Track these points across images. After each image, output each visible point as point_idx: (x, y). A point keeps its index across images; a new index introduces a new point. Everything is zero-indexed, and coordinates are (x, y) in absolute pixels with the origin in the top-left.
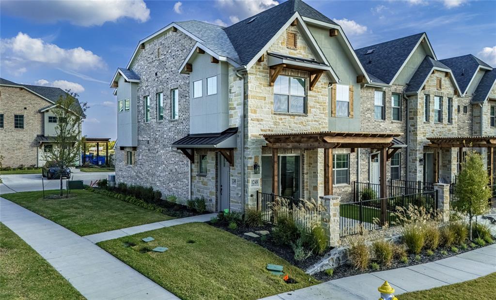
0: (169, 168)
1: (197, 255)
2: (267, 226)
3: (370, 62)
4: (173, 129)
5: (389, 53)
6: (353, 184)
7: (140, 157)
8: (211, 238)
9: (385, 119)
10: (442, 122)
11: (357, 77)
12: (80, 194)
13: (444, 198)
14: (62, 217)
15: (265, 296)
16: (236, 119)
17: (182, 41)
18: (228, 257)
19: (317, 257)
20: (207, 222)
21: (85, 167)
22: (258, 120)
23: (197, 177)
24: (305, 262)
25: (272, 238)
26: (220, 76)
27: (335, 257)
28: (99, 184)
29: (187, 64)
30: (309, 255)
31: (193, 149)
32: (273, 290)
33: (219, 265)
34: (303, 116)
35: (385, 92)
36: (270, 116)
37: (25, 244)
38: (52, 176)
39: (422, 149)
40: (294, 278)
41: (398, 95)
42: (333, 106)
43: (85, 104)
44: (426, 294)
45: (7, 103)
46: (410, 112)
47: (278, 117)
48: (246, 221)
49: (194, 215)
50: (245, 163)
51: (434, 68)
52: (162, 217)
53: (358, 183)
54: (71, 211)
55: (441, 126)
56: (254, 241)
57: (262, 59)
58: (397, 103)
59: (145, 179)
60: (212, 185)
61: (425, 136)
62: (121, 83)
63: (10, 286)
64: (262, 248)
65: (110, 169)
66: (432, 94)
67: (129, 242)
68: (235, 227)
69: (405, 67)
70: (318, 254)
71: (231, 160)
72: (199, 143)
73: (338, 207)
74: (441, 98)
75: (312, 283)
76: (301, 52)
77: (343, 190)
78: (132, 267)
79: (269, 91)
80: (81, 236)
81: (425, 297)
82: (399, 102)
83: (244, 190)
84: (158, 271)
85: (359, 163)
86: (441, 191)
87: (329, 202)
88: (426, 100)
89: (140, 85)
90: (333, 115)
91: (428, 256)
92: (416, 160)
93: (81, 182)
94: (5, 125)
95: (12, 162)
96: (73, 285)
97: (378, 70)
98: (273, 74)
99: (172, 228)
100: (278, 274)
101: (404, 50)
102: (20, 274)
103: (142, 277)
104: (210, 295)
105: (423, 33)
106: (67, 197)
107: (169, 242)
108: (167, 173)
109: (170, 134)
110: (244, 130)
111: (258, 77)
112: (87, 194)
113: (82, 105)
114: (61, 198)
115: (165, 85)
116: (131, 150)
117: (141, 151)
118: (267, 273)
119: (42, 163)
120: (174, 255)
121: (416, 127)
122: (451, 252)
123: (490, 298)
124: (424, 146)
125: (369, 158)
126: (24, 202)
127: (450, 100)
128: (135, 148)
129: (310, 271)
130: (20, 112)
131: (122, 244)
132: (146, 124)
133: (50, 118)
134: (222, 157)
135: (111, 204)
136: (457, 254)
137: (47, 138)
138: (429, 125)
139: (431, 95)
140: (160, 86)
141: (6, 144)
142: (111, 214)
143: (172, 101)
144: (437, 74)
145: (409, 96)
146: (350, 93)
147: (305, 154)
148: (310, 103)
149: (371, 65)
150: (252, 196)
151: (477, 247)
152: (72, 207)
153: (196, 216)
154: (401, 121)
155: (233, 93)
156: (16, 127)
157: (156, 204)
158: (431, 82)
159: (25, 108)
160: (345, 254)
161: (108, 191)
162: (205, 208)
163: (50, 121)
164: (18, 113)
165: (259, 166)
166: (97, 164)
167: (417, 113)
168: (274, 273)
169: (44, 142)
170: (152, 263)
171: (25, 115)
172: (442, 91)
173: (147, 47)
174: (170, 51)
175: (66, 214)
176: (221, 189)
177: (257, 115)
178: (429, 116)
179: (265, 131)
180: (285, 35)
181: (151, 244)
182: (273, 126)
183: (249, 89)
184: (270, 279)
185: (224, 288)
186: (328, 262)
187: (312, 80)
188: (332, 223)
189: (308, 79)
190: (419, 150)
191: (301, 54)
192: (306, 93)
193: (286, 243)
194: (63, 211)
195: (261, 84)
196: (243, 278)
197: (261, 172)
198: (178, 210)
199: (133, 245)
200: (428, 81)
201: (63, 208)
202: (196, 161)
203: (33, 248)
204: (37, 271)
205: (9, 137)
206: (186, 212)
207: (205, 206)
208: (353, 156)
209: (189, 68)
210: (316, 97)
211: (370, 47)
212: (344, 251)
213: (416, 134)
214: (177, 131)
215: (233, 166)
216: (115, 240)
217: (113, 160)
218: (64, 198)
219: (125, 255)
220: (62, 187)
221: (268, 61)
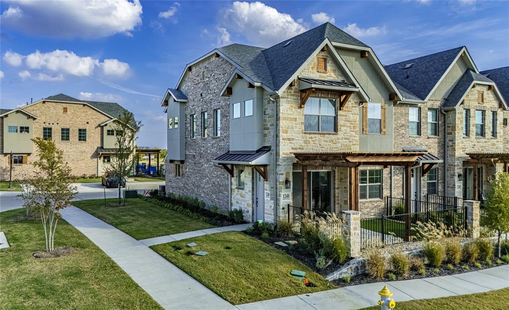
0: (212, 180)
1: (232, 259)
2: (296, 236)
3: (407, 77)
4: (216, 145)
5: (427, 68)
6: (386, 199)
7: (187, 170)
8: (245, 246)
9: (420, 134)
10: (485, 136)
11: (390, 95)
12: (135, 203)
13: (474, 214)
14: (122, 223)
15: (286, 296)
16: (269, 138)
17: (224, 66)
18: (258, 262)
19: (337, 265)
20: (243, 231)
21: (138, 176)
22: (289, 139)
23: (236, 190)
24: (326, 269)
25: (298, 247)
26: (255, 99)
27: (354, 267)
28: (151, 193)
29: (227, 87)
30: (329, 263)
31: (232, 165)
32: (294, 291)
33: (250, 268)
34: (333, 134)
35: (420, 108)
36: (301, 135)
37: (94, 245)
38: (110, 185)
39: (461, 164)
40: (314, 283)
41: (436, 110)
42: (364, 124)
43: (140, 123)
44: (431, 302)
45: (73, 118)
46: (448, 127)
47: (308, 136)
48: (277, 232)
49: (233, 224)
50: (277, 179)
51: (475, 82)
52: (205, 225)
53: (391, 198)
54: (128, 218)
55: (483, 140)
56: (283, 250)
57: (293, 84)
58: (434, 118)
59: (191, 190)
60: (249, 197)
61: (464, 151)
62: (171, 102)
63: (86, 277)
64: (289, 256)
65: (160, 179)
66: (472, 108)
67: (176, 247)
68: (267, 237)
69: (442, 81)
70: (338, 263)
71: (265, 176)
72: (237, 160)
73: (359, 222)
74: (483, 112)
75: (330, 288)
76: (331, 75)
77: (376, 205)
78: (178, 267)
79: (300, 113)
80: (138, 240)
81: (429, 304)
82: (436, 117)
83: (277, 203)
84: (198, 270)
85: (393, 178)
86: (470, 209)
87: (350, 217)
88: (466, 114)
89: (187, 105)
90: (364, 133)
91: (448, 270)
92: (455, 175)
93: (135, 192)
94: (70, 138)
95: (77, 171)
96: (133, 279)
97: (415, 85)
98: (303, 97)
99: (213, 235)
100: (301, 279)
101: (442, 65)
102: (93, 268)
103: (186, 275)
104: (239, 292)
105: (463, 47)
106: (124, 205)
107: (209, 247)
108: (210, 185)
109: (213, 150)
110: (276, 148)
111: (289, 100)
112: (141, 203)
113: (137, 123)
114: (120, 206)
115: (209, 105)
116: (179, 163)
117: (188, 164)
118: (291, 277)
119: (101, 172)
120: (213, 259)
121: (454, 142)
122: (474, 267)
123: (493, 308)
124: (463, 161)
125: (403, 173)
126: (89, 209)
127: (494, 113)
128: (182, 162)
129: (330, 278)
130: (83, 126)
131: (170, 248)
132: (192, 140)
133: (108, 131)
134: (258, 173)
135: (162, 212)
136: (480, 269)
137: (106, 150)
138: (469, 139)
139: (471, 110)
140: (205, 106)
141: (71, 155)
142: (162, 222)
143: (215, 120)
144: (478, 88)
145: (446, 111)
146: (382, 111)
147: (336, 170)
148: (341, 121)
149: (408, 79)
150: (283, 209)
151: (503, 264)
152: (129, 215)
153: (234, 226)
154: (439, 135)
155: (267, 115)
156: (80, 140)
157: (200, 213)
158: (471, 97)
159: (88, 123)
160: (363, 264)
161: (160, 200)
162: (242, 219)
163: (108, 134)
164: (82, 127)
165: (290, 182)
166: (149, 174)
167: (455, 128)
168: (297, 278)
169: (102, 154)
170: (194, 264)
171: (87, 129)
172: (484, 105)
173: (194, 70)
174: (213, 74)
175: (125, 221)
176: (257, 202)
177: (288, 134)
178: (469, 131)
179: (296, 149)
180: (316, 61)
181: (194, 249)
182: (303, 144)
183: (281, 111)
184: (292, 282)
185: (252, 287)
186: (346, 270)
187: (342, 101)
188: (352, 236)
189: (338, 99)
190: (458, 165)
191: (331, 77)
192: (336, 113)
193: (311, 252)
194: (122, 218)
195: (292, 106)
196: (269, 280)
197: (292, 187)
198: (219, 220)
199: (179, 249)
200: (468, 95)
201: (122, 215)
202: (235, 175)
203: (101, 248)
204: (105, 266)
205: (74, 150)
206: (226, 221)
207: (243, 216)
208: (386, 171)
209: (229, 91)
210: (346, 116)
211: (409, 61)
212: (363, 261)
213: (454, 149)
214: (218, 147)
215: (267, 181)
216: (165, 244)
217: (163, 170)
218: (122, 206)
219: (173, 258)
220: (120, 196)
221: (299, 85)
